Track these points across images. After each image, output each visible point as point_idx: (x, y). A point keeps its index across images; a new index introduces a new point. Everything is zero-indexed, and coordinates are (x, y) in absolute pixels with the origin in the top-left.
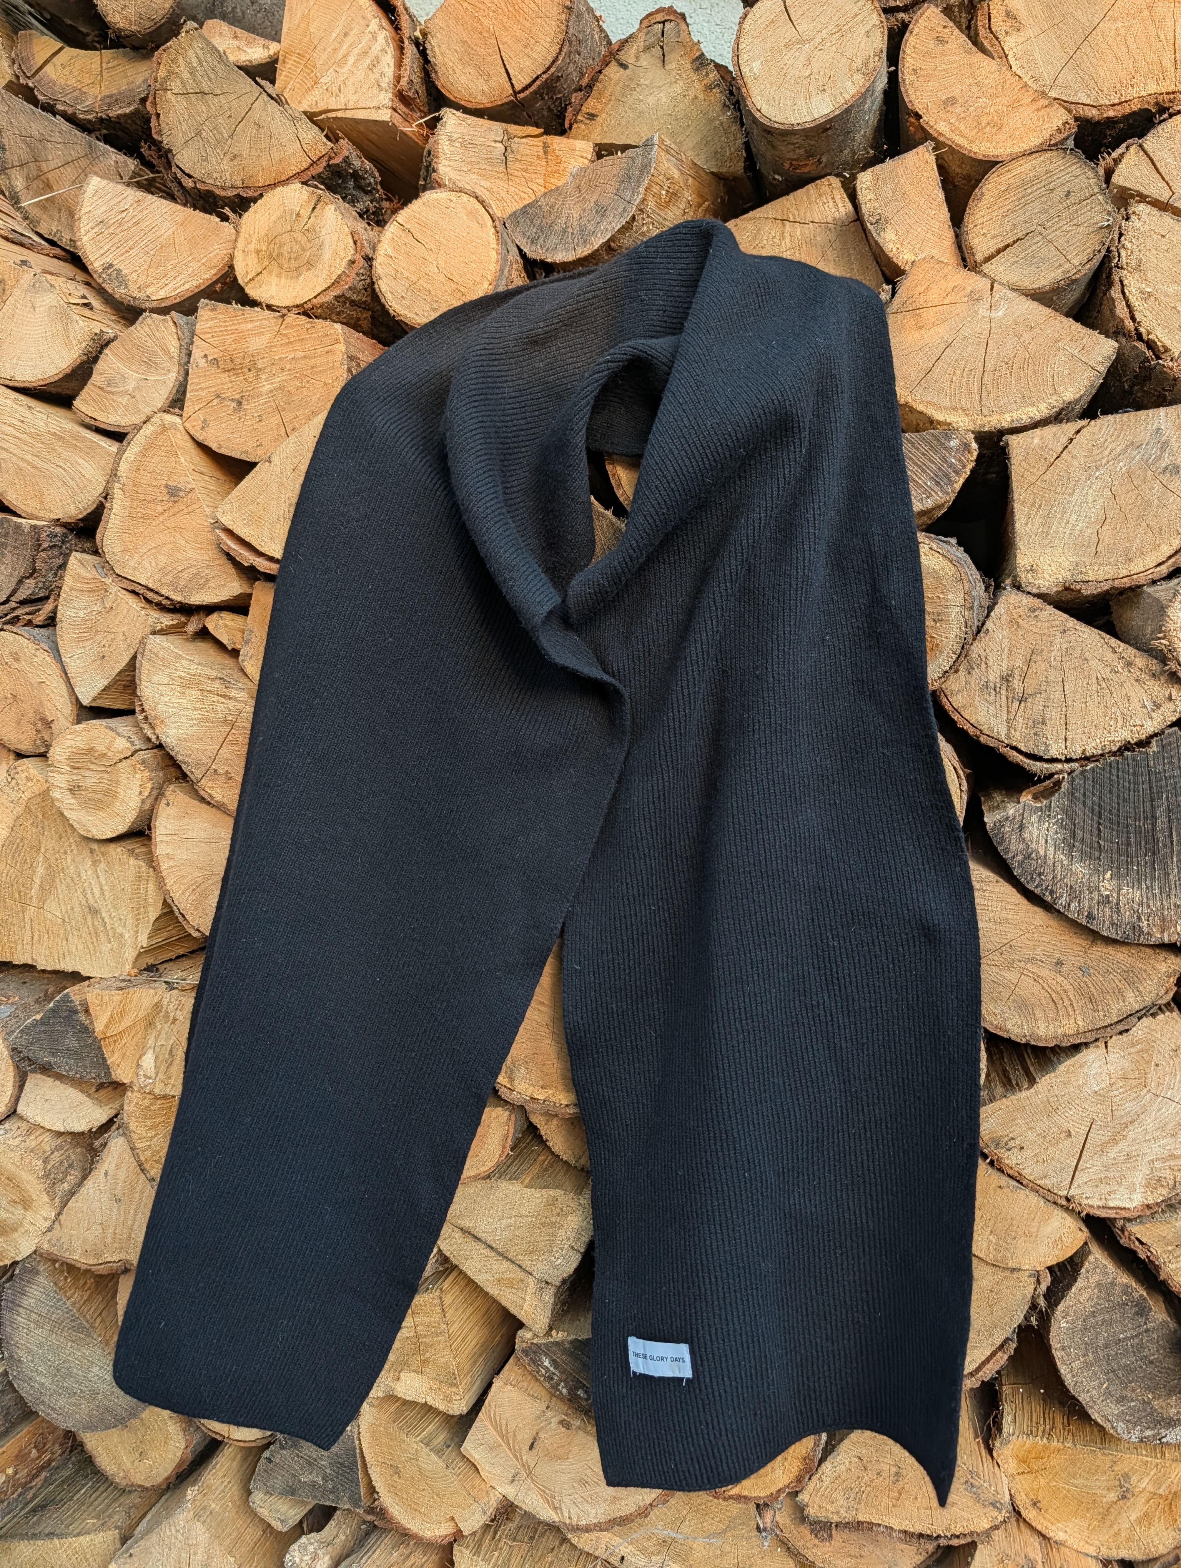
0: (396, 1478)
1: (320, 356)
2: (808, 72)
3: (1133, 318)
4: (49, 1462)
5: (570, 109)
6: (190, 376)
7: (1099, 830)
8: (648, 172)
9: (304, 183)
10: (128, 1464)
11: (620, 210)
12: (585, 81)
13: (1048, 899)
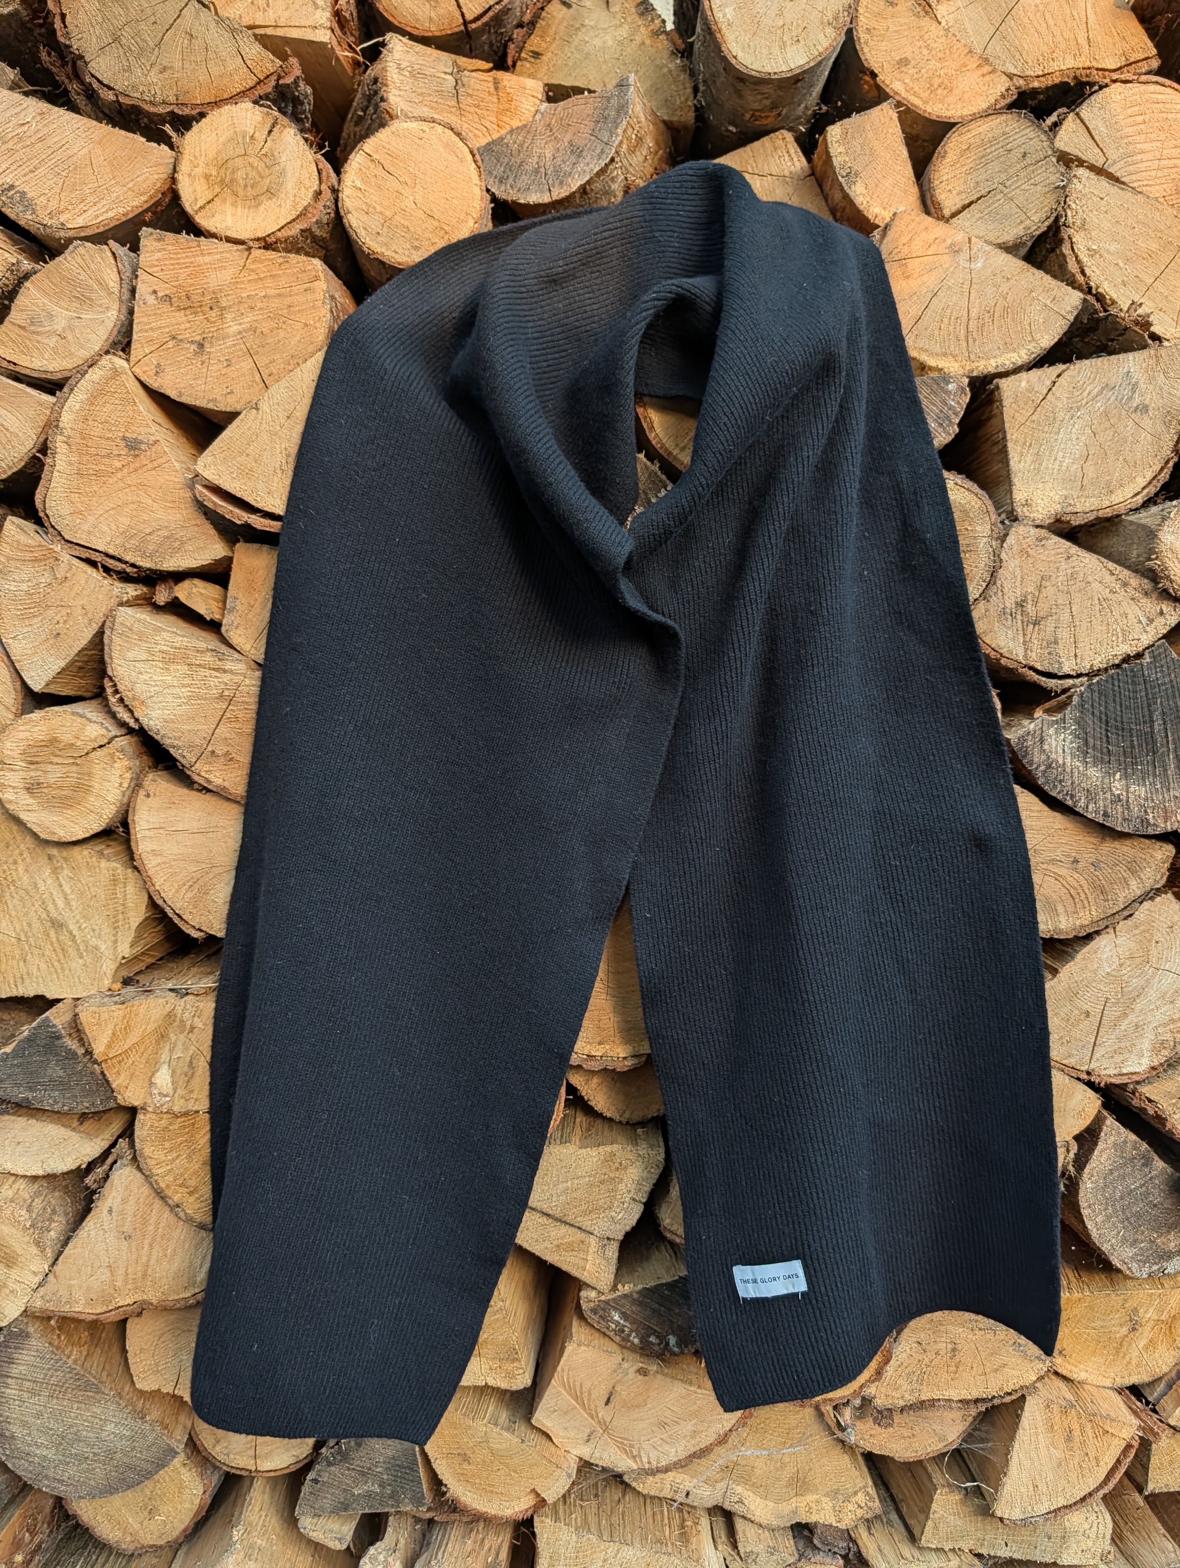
0: (465, 1466)
1: (297, 294)
2: (781, 23)
3: (1083, 272)
4: (41, 1543)
5: (512, 46)
6: (136, 315)
7: (1107, 736)
8: (626, 113)
9: (255, 102)
10: (136, 1526)
11: (598, 151)
12: (527, 18)
13: (1069, 803)
